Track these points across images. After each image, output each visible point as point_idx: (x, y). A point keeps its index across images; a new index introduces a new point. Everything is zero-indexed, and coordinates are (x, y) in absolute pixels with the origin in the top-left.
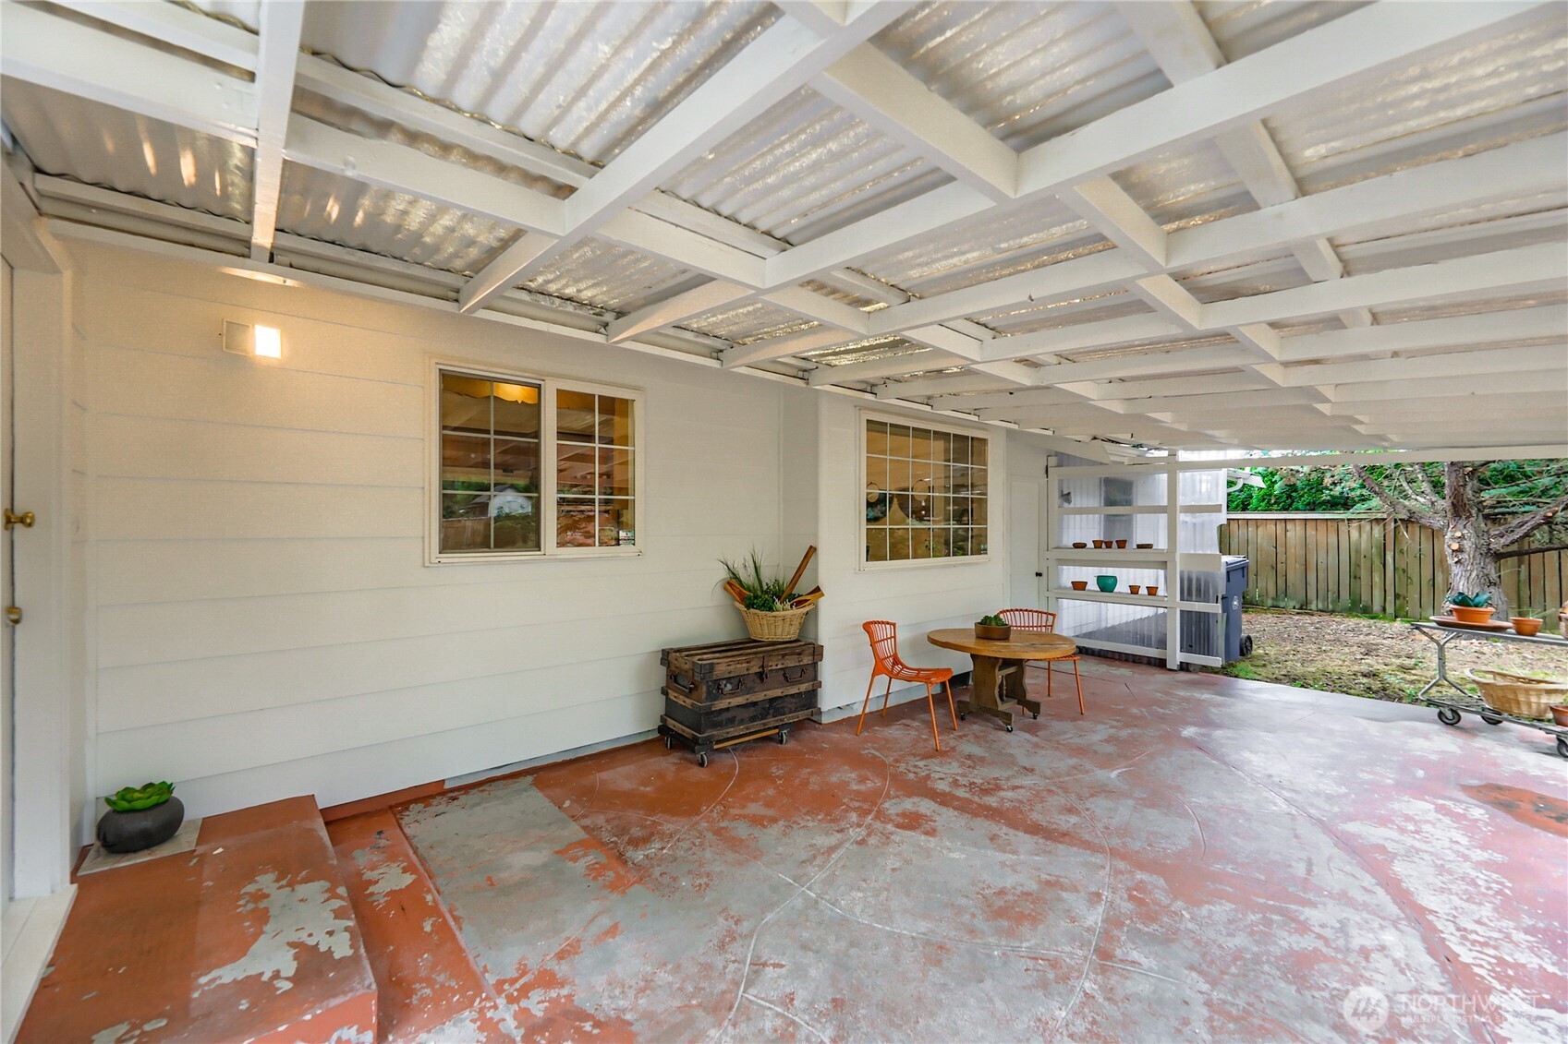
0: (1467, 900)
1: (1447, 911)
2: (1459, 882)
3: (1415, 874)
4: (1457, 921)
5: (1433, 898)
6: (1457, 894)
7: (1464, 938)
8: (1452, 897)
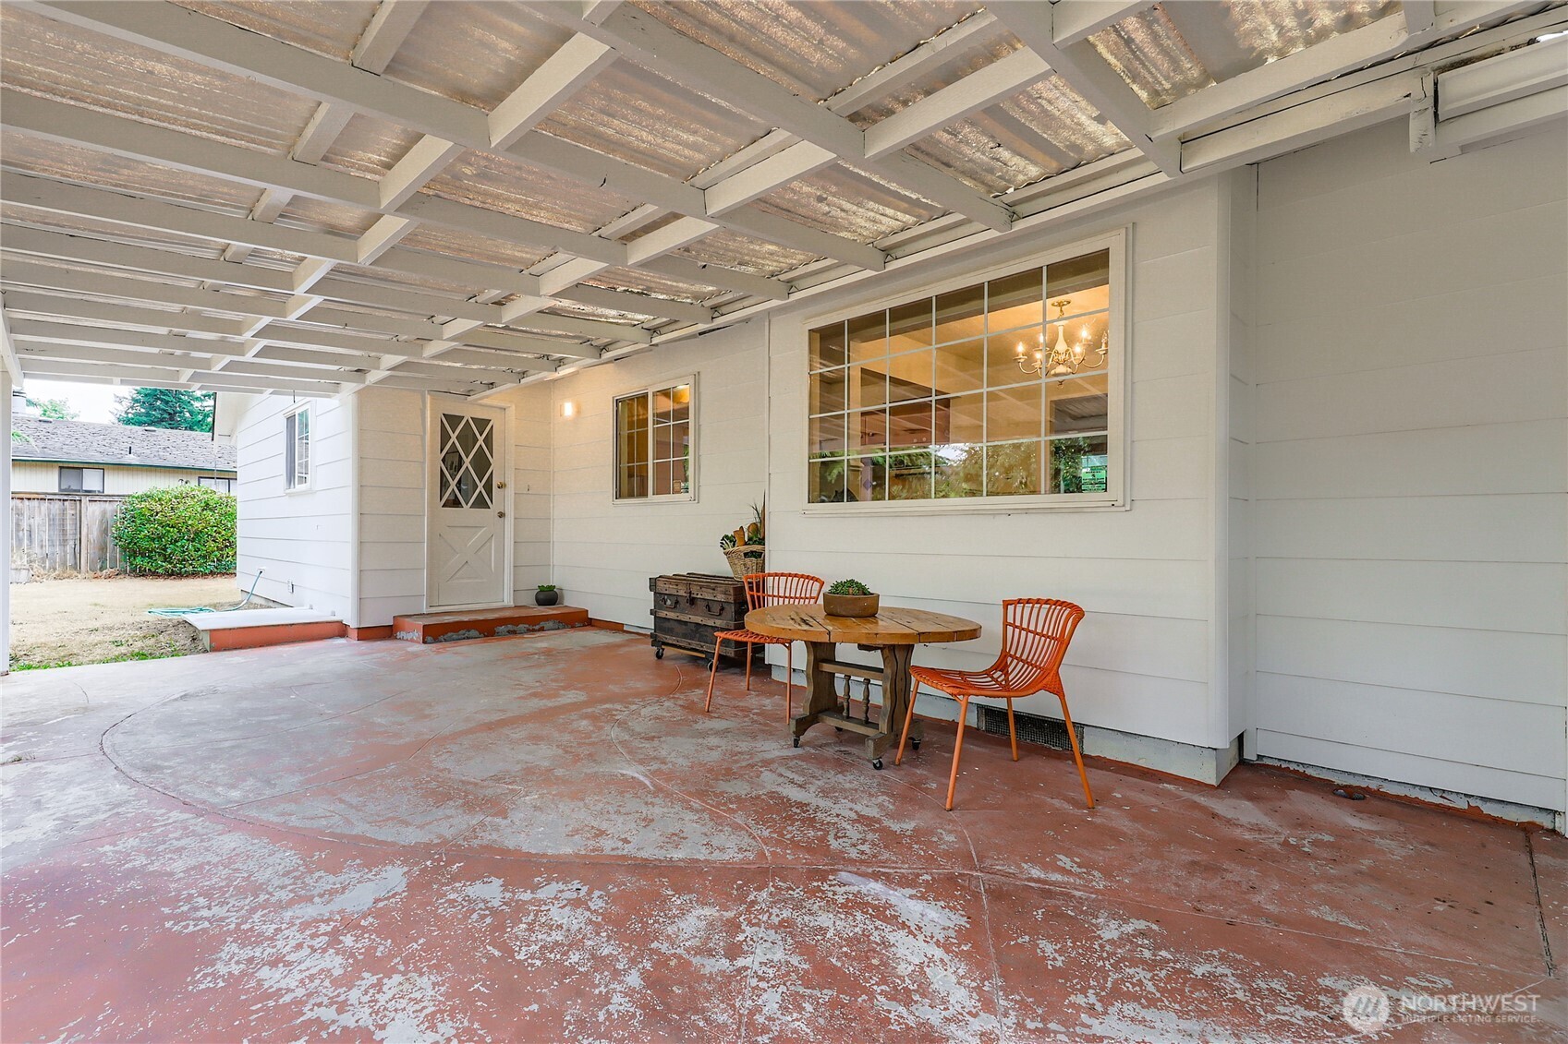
0: (201, 866)
1: (213, 842)
2: (224, 884)
3: (270, 860)
4: (198, 839)
5: (233, 845)
6: (216, 865)
7: (186, 828)
8: (219, 858)
